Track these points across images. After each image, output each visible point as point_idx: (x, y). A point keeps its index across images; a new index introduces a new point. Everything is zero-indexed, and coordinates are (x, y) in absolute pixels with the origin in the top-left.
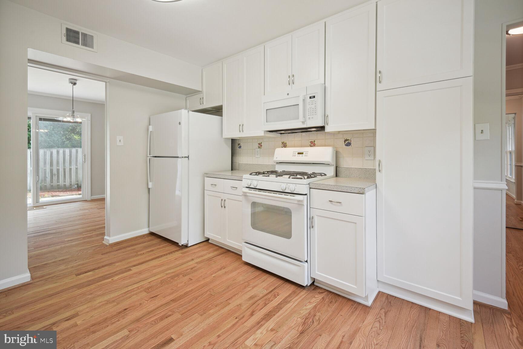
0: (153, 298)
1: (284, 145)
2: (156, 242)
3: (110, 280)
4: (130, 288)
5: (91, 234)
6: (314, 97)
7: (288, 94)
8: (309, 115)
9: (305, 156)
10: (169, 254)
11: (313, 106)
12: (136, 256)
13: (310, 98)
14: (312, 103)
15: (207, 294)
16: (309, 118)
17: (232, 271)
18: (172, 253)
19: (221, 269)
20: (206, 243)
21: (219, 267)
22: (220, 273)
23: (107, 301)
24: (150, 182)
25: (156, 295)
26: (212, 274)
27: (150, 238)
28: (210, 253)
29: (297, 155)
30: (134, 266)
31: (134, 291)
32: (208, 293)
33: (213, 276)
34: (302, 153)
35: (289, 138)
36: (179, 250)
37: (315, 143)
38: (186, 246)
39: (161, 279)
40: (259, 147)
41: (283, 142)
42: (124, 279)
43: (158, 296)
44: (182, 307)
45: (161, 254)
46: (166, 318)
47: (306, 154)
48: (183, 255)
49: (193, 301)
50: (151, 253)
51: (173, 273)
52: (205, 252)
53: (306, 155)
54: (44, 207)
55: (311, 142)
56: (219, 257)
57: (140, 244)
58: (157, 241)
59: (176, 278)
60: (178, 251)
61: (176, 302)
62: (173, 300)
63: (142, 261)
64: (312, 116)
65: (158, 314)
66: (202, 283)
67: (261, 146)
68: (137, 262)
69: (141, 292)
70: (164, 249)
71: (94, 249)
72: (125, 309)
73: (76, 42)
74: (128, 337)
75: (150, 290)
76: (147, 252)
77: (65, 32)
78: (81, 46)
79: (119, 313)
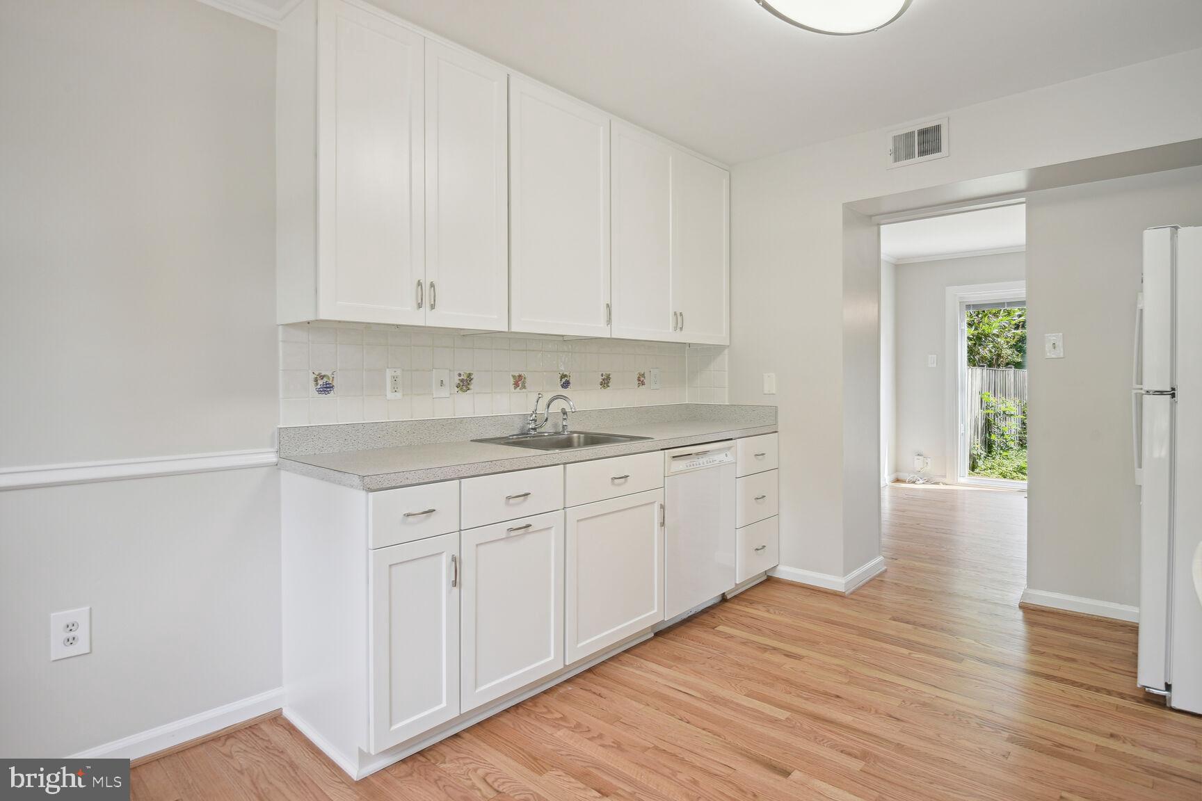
0: (891, 717)
23: (849, 671)
24: (1139, 467)
25: (903, 718)
31: (895, 689)
36: (1130, 697)
39: (962, 708)
42: (923, 663)
44: (888, 765)
45: (1070, 677)
46: (843, 752)
48: (1115, 713)
49: (920, 780)
50: (1062, 663)
51: (1006, 718)
59: (988, 729)
60: (1124, 697)
61: (898, 752)
62: (903, 746)
65: (847, 738)
69: (899, 697)
72: (838, 697)
73: (909, 155)
74: (774, 721)
75: (913, 706)
76: (1054, 655)
77: (891, 146)
78: (917, 159)
79: (826, 694)
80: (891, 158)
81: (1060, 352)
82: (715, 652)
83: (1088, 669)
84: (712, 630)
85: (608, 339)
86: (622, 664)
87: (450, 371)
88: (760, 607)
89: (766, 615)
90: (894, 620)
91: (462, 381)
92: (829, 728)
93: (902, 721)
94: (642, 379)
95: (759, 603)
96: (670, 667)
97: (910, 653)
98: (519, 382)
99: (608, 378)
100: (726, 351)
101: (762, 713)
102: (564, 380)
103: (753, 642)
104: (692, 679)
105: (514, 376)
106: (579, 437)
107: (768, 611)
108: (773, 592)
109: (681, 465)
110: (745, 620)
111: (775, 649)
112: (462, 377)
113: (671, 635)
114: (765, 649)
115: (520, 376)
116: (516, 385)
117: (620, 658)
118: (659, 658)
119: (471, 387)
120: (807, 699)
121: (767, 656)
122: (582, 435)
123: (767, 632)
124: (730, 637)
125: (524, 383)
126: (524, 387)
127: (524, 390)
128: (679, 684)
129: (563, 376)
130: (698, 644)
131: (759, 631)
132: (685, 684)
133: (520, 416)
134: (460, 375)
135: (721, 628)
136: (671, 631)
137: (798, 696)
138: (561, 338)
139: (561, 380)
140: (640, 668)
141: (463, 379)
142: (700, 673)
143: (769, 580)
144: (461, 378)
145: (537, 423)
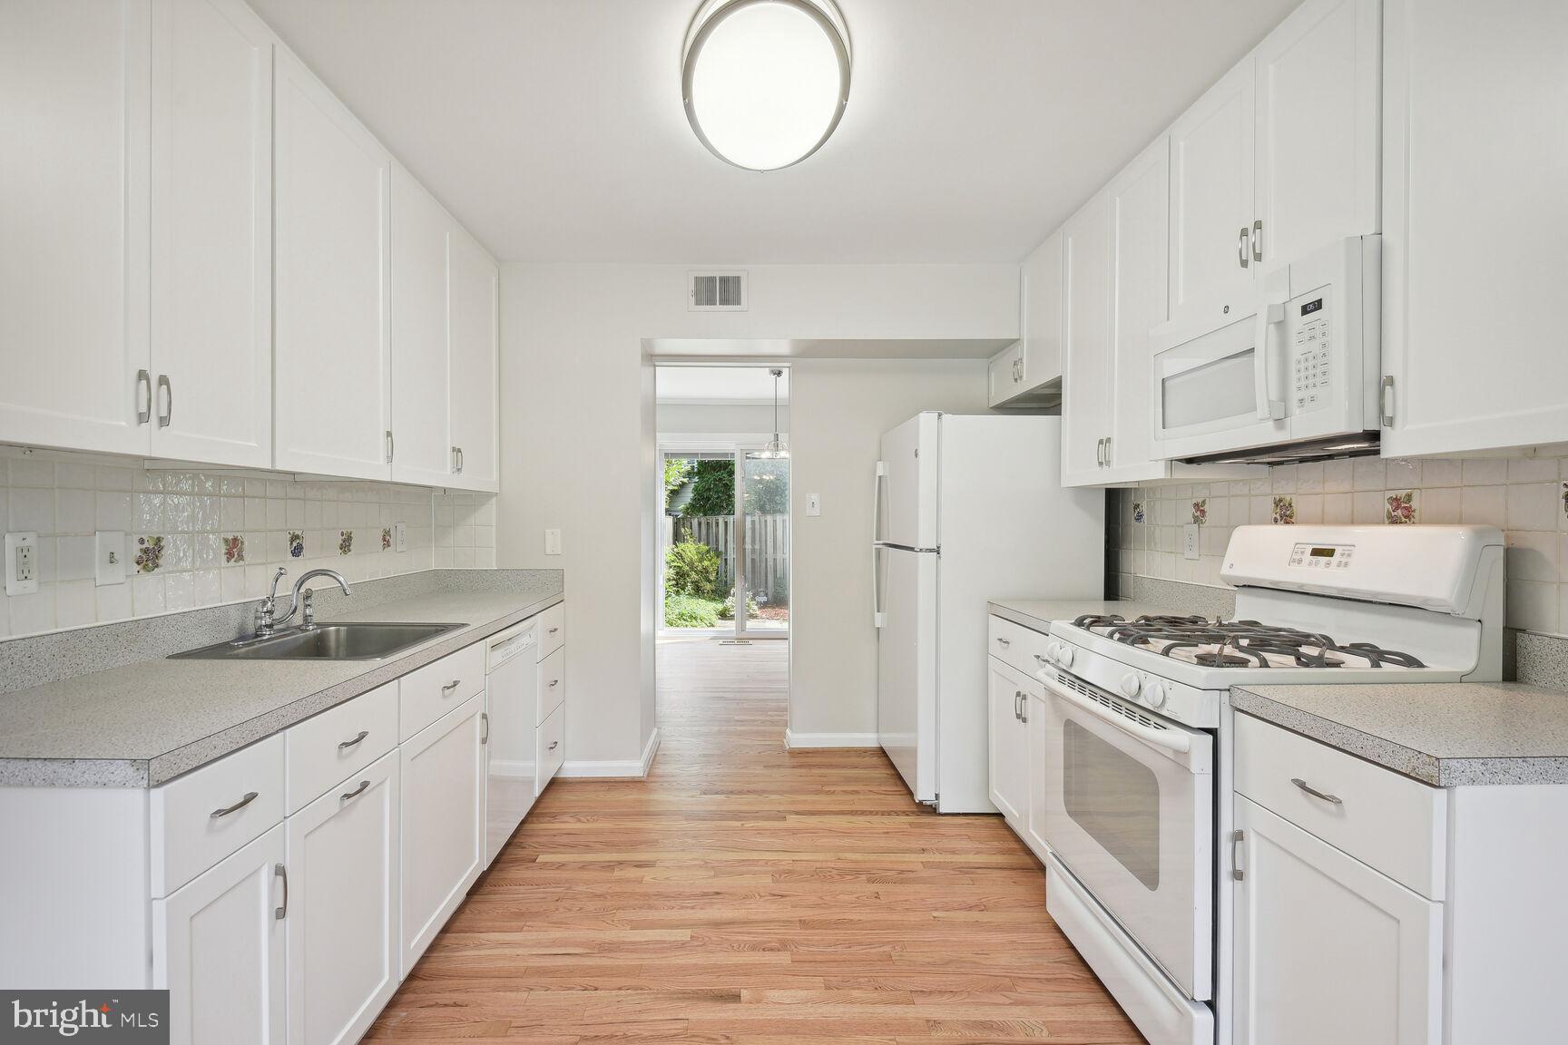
0: (774, 895)
1: (1285, 514)
2: (879, 775)
3: (738, 824)
4: (755, 856)
5: (779, 718)
6: (1318, 305)
7: (1226, 310)
8: (1299, 388)
9: (1339, 565)
10: (883, 813)
11: (1315, 347)
12: (817, 792)
13: (1305, 310)
14: (1312, 333)
15: (882, 949)
16: (1301, 401)
17: (998, 928)
18: (889, 815)
19: (970, 908)
20: (996, 821)
21: (972, 900)
22: (961, 916)
23: (706, 863)
24: (878, 611)
25: (784, 893)
26: (936, 910)
27: (875, 760)
28: (982, 853)
29: (1307, 557)
30: (797, 813)
31: (756, 866)
32: (887, 948)
33: (935, 914)
34: (1330, 553)
35: (1301, 485)
36: (913, 812)
37: (1415, 504)
38: (930, 810)
39: (819, 865)
40: (1196, 520)
41: (1280, 501)
42: (759, 831)
43: (788, 898)
44: (808, 945)
45: (865, 808)
46: (764, 950)
47: (1343, 555)
48: (912, 830)
49: (839, 949)
50: (852, 797)
51: (853, 862)
52: (965, 844)
53: (1344, 560)
54: (751, 642)
55: (1396, 502)
56: (996, 874)
57: (844, 767)
58: (883, 773)
59: (849, 877)
60: (907, 815)
61: (806, 929)
62: (805, 921)
63: (820, 807)
64: (1312, 392)
65: (757, 933)
66: (895, 917)
67: (1203, 512)
68: (809, 808)
69: (765, 873)
70: (883, 796)
71: (760, 750)
72: (718, 893)
73: (711, 302)
74: (682, 946)
75: (782, 877)
76: (843, 791)
77: (692, 287)
78: (718, 307)
79: (705, 894)
80: (693, 300)
81: (816, 512)
82: (558, 890)
83: (870, 797)
84: (534, 864)
85: (388, 483)
86: (453, 950)
87: (126, 534)
88: (566, 818)
89: (579, 826)
90: (705, 794)
91: (146, 551)
92: (740, 930)
93: (786, 896)
94: (388, 538)
95: (564, 813)
96: (520, 930)
97: (743, 824)
98: (234, 549)
99: (350, 538)
100: (494, 500)
101: (664, 942)
102: (295, 544)
103: (591, 863)
104: (557, 934)
105: (226, 541)
106: (338, 631)
107: (579, 821)
108: (564, 798)
109: (498, 656)
110: (565, 840)
111: (620, 863)
112: (146, 545)
113: (487, 889)
114: (610, 866)
115: (235, 539)
116: (230, 555)
117: (445, 942)
118: (497, 924)
119: (160, 562)
120: (692, 908)
121: (617, 874)
122: (342, 628)
123: (598, 846)
124: (561, 866)
125: (241, 551)
126: (241, 557)
127: (241, 563)
128: (548, 947)
129: (294, 538)
130: (531, 887)
131: (588, 848)
132: (554, 943)
133: (239, 607)
134: (142, 541)
135: (541, 858)
136: (483, 882)
137: (683, 908)
138: (290, 478)
139: (291, 544)
140: (479, 946)
141: (147, 549)
142: (562, 923)
143: (554, 784)
144: (144, 546)
145: (276, 616)
